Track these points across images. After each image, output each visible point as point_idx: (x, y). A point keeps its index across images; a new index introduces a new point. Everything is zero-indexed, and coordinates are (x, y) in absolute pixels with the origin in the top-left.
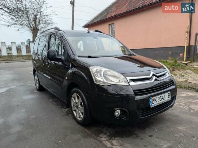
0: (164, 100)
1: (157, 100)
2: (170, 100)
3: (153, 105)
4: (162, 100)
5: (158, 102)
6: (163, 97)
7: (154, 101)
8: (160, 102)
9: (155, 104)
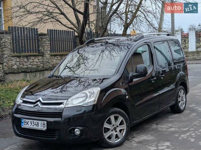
0: (37, 127)
1: (29, 124)
2: (45, 130)
3: (24, 126)
4: (35, 126)
5: (30, 126)
6: (36, 123)
7: (26, 123)
8: (32, 126)
9: (26, 126)
